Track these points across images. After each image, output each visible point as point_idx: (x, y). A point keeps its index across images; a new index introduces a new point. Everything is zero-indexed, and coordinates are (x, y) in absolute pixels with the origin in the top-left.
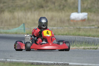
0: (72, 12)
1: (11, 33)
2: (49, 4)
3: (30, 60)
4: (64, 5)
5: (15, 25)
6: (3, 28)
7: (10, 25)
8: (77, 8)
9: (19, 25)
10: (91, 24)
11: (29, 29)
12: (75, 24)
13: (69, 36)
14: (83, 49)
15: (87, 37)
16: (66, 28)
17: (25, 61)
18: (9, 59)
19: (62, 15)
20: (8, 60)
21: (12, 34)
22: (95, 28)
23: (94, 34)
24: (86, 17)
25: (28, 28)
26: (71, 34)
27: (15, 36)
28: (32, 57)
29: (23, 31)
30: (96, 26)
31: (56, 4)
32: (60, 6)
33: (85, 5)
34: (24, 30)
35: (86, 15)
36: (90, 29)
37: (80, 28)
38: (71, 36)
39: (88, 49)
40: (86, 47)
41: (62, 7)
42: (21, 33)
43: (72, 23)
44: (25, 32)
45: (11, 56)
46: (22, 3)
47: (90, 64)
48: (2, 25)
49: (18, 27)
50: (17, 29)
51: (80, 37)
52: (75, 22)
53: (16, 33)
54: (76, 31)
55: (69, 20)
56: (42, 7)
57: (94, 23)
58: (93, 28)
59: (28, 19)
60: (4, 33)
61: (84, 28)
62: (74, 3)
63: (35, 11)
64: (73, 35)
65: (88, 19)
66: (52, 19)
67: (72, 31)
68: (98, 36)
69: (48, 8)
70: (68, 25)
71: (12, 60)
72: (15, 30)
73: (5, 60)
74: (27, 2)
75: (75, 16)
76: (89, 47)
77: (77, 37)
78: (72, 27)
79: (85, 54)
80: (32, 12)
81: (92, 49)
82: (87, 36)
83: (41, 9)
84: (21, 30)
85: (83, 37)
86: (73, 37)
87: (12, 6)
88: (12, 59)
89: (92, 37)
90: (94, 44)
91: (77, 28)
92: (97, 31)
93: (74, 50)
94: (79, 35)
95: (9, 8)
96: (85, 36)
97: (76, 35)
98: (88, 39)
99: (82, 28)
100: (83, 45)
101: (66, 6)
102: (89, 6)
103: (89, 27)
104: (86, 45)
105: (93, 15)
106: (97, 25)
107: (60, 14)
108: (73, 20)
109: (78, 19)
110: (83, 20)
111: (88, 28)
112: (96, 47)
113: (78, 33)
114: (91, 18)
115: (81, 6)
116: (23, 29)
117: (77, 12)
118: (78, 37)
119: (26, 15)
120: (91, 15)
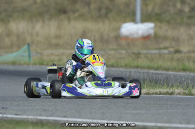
0: (125, 22)
1: (3, 63)
2: (78, 6)
3: (40, 116)
4: (107, 8)
5: (11, 46)
8: (134, 14)
9: (19, 47)
10: (162, 46)
11: (39, 55)
12: (129, 45)
13: (118, 69)
14: (145, 94)
15: (154, 72)
16: (113, 52)
17: (30, 117)
19: (104, 27)
22: (170, 53)
23: (168, 64)
24: (152, 32)
25: (38, 53)
26: (123, 64)
27: (11, 68)
28: (45, 110)
29: (26, 59)
30: (171, 49)
31: (93, 6)
32: (100, 9)
33: (150, 8)
34: (29, 56)
35: (152, 28)
36: (160, 55)
37: (139, 54)
38: (121, 69)
39: (156, 93)
40: (152, 91)
41: (103, 11)
42: (22, 63)
43: (123, 42)
44: (31, 60)
45: (3, 108)
46: (25, 4)
47: (159, 125)
49: (17, 51)
50: (15, 54)
51: (140, 70)
52: (130, 41)
53: (14, 63)
54: (130, 59)
55: (118, 37)
56: (64, 12)
57: (167, 44)
58: (165, 54)
59: (37, 35)
61: (147, 54)
62: (127, 5)
63: (50, 19)
64: (126, 66)
65: (155, 34)
66: (84, 35)
67: (124, 58)
68: (175, 69)
69: (77, 15)
70: (115, 47)
71: (5, 116)
72: (10, 57)
74: (35, 3)
75: (129, 29)
76: (157, 90)
77: (132, 70)
78: (124, 52)
79: (149, 104)
80: (43, 22)
81: (163, 94)
82: (153, 69)
83: (63, 16)
84: (23, 56)
85: (146, 71)
86: (126, 70)
87: (5, 10)
88: (4, 114)
89: (163, 70)
90: (167, 83)
91: (133, 53)
92: (172, 59)
94: (137, 67)
96: (149, 68)
97: (132, 67)
98: (156, 74)
99: (143, 54)
100: (145, 85)
101: (111, 11)
102: (157, 10)
103: (157, 51)
104: (152, 86)
105: (165, 27)
106: (173, 47)
107: (101, 25)
108: (126, 38)
109: (135, 36)
110: (146, 38)
111: (155, 54)
112: (171, 90)
113: (135, 63)
114: (162, 33)
115: (142, 10)
116: (26, 54)
117: (134, 21)
118: (136, 70)
119: (33, 28)
120: (160, 28)
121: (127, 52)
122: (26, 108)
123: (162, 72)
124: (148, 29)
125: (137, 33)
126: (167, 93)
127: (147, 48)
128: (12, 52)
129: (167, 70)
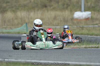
0: (76, 11)
1: (13, 33)
2: (53, 3)
4: (67, 4)
5: (18, 24)
6: (6, 28)
7: (12, 25)
9: (22, 25)
10: (95, 23)
12: (78, 23)
14: (84, 48)
15: (89, 36)
17: (23, 60)
18: (8, 59)
20: (6, 60)
21: (15, 34)
22: (99, 26)
23: (97, 32)
24: (90, 16)
26: (74, 33)
27: (17, 35)
31: (60, 3)
33: (89, 4)
35: (90, 14)
36: (94, 27)
37: (83, 27)
39: (90, 47)
40: (88, 46)
41: (65, 6)
43: (75, 22)
45: (10, 56)
48: (5, 25)
49: (21, 27)
50: (19, 28)
51: (83, 36)
52: (79, 21)
53: (19, 33)
54: (79, 30)
55: (72, 19)
56: (46, 6)
57: (97, 22)
58: (97, 27)
59: (31, 18)
60: (6, 33)
61: (87, 27)
62: (78, 2)
63: (38, 10)
64: (76, 34)
65: (92, 17)
66: (55, 18)
67: (75, 30)
69: (52, 8)
70: (71, 24)
71: (10, 60)
73: (3, 60)
74: (31, 2)
75: (78, 15)
76: (91, 46)
78: (75, 26)
79: (85, 53)
81: (93, 48)
83: (45, 9)
84: (23, 29)
85: (86, 36)
87: (15, 6)
91: (80, 27)
93: (75, 49)
94: (82, 34)
95: (12, 7)
96: (88, 34)
99: (85, 27)
101: (69, 5)
102: (93, 5)
103: (92, 26)
105: (96, 13)
107: (64, 13)
108: (77, 19)
109: (81, 18)
110: (87, 19)
111: (91, 27)
113: (81, 32)
114: (95, 16)
115: (85, 5)
116: (25, 28)
117: (81, 11)
119: (29, 15)
120: (94, 14)
121: (77, 27)
122: (21, 56)
123: (94, 36)
124: (88, 15)
125: (82, 17)
126: (95, 47)
127: (87, 24)
128: (18, 27)
129: (97, 35)
